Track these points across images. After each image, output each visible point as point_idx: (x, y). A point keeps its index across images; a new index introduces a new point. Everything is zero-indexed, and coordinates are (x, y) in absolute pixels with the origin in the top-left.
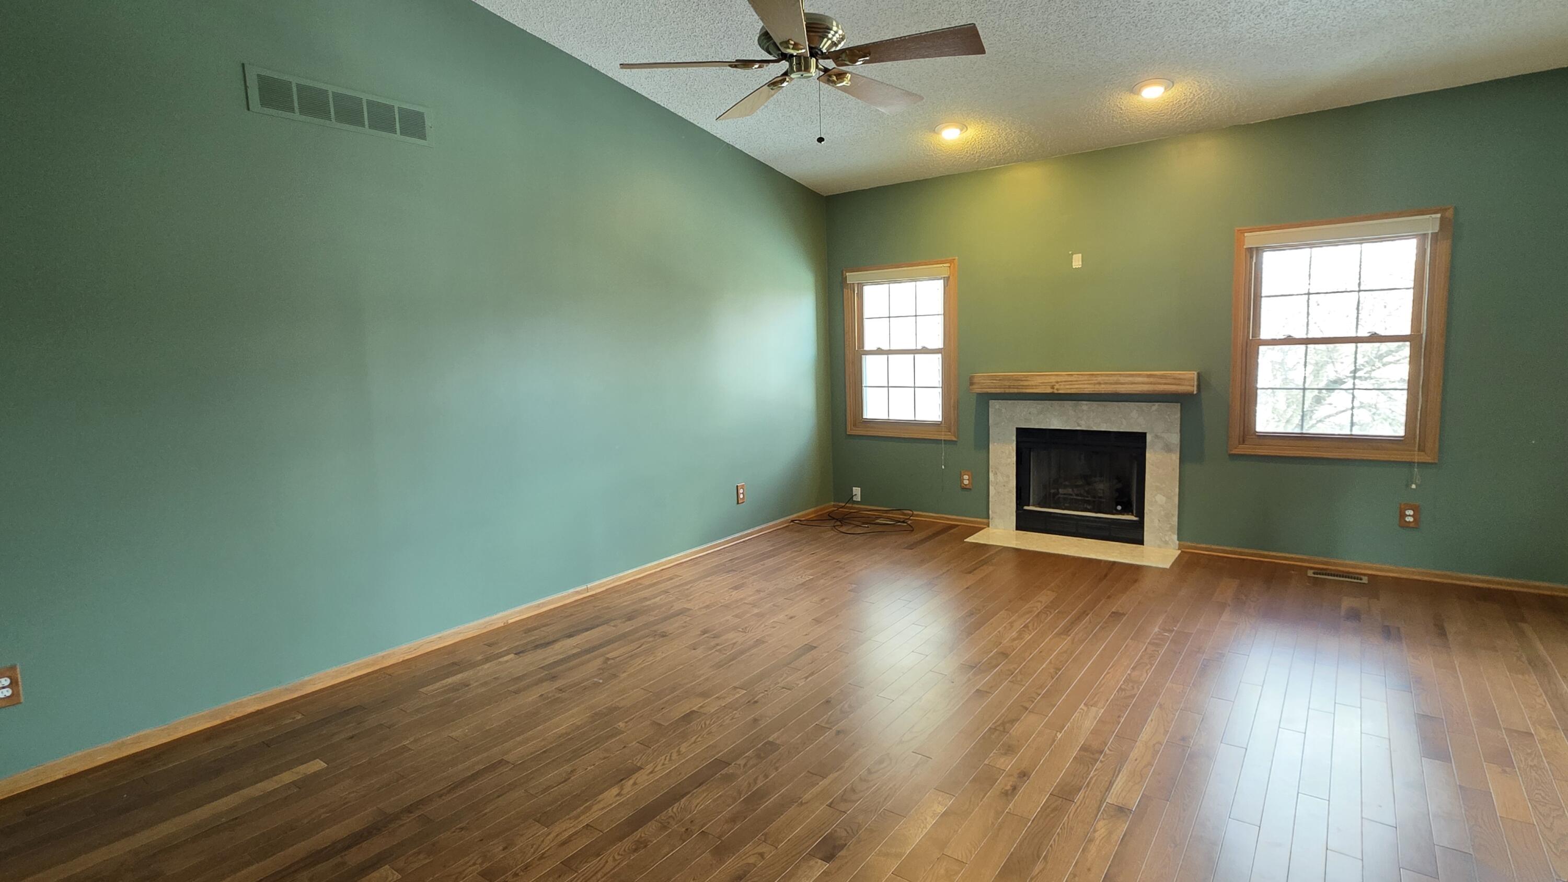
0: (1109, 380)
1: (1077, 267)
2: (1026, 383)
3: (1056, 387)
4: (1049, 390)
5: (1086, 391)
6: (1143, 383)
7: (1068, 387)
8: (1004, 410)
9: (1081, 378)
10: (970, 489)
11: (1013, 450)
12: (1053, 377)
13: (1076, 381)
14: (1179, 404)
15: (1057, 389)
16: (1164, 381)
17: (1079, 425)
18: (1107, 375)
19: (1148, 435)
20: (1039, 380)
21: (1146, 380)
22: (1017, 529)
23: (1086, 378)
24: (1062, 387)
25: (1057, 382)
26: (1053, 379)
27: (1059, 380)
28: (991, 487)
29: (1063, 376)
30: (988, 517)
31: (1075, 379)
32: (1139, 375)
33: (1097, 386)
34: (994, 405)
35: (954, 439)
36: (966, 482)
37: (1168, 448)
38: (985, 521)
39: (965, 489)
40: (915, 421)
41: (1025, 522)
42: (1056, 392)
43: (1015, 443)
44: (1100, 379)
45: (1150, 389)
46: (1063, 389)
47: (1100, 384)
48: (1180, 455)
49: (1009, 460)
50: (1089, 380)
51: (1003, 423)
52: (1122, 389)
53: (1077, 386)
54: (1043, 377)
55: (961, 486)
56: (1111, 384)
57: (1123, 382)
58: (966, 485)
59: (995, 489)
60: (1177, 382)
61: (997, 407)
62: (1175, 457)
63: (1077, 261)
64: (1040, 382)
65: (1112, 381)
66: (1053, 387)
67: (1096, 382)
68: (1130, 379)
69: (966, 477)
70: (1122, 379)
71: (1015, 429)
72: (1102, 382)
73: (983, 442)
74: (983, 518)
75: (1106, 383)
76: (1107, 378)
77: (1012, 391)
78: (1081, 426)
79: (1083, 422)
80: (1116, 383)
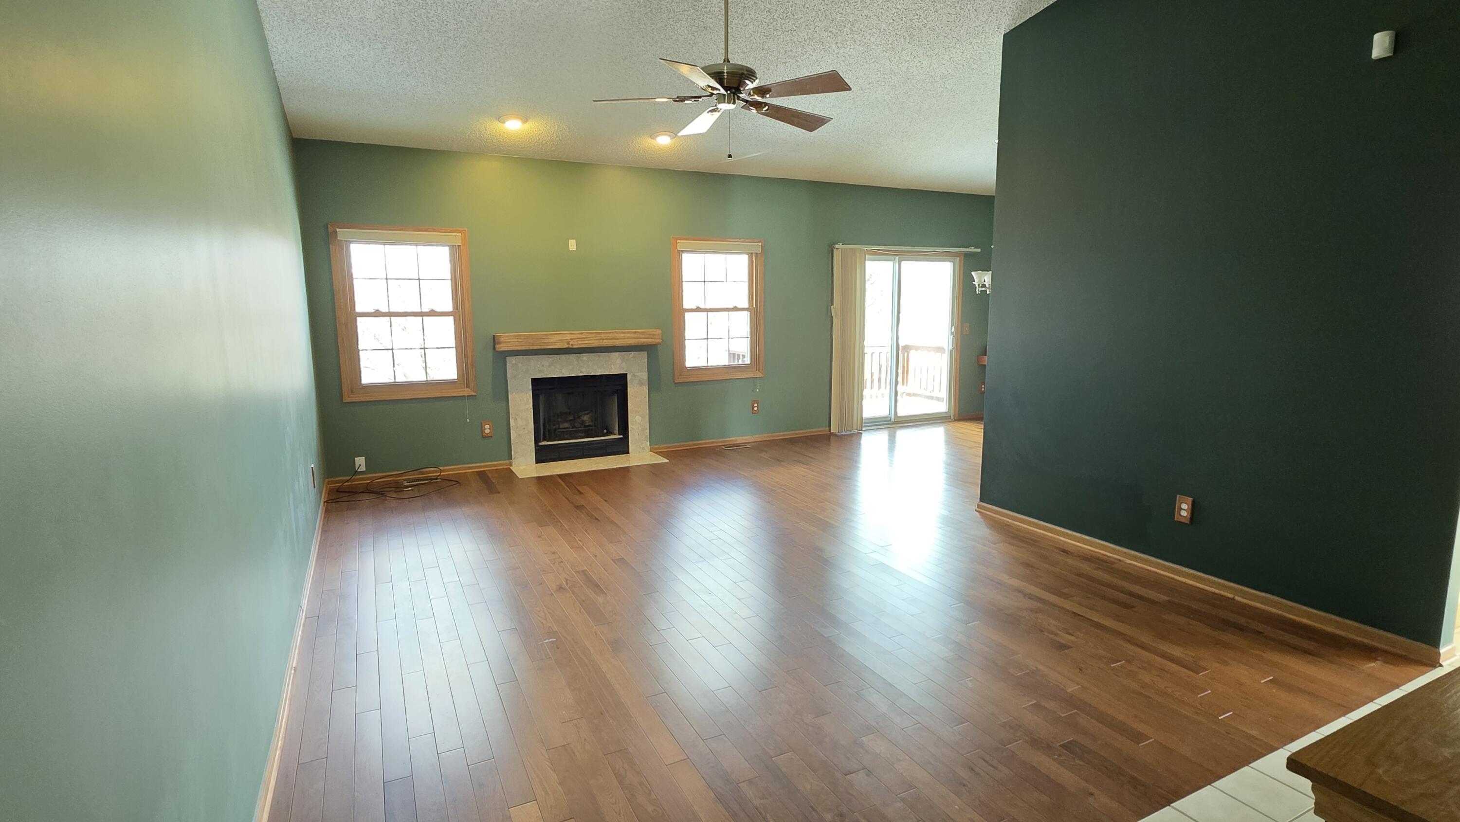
0: (609, 336)
1: (573, 250)
2: (546, 341)
3: (571, 343)
4: (566, 346)
5: (594, 345)
6: (631, 338)
7: (579, 342)
8: (520, 365)
9: (590, 335)
10: (491, 437)
11: (530, 397)
12: (568, 335)
13: (586, 338)
14: (646, 352)
15: (572, 345)
16: (643, 336)
17: (581, 372)
18: (607, 333)
19: (628, 375)
20: (557, 338)
21: (632, 335)
22: (537, 463)
23: (593, 335)
24: (576, 343)
25: (571, 339)
26: (568, 337)
27: (573, 338)
28: (512, 431)
29: (576, 334)
30: (510, 457)
31: (584, 337)
32: (628, 333)
33: (601, 341)
34: (511, 361)
35: (474, 394)
36: (487, 431)
37: (641, 384)
38: (507, 462)
39: (485, 437)
40: (427, 381)
41: (543, 455)
42: (571, 347)
43: (531, 391)
44: (603, 336)
45: (636, 342)
46: (576, 345)
47: (603, 339)
48: (648, 387)
49: (527, 406)
50: (595, 337)
51: (520, 376)
52: (618, 343)
53: (586, 342)
54: (560, 335)
55: (482, 435)
56: (610, 339)
57: (618, 337)
58: (487, 434)
59: (516, 432)
60: (651, 336)
61: (514, 362)
62: (645, 389)
63: (572, 245)
64: (556, 340)
65: (611, 337)
66: (568, 344)
67: (600, 338)
68: (623, 335)
69: (487, 426)
70: (618, 336)
71: (530, 380)
72: (604, 338)
73: (502, 394)
74: (505, 460)
75: (607, 339)
76: (607, 335)
77: (535, 348)
78: (583, 373)
79: (584, 370)
80: (614, 339)
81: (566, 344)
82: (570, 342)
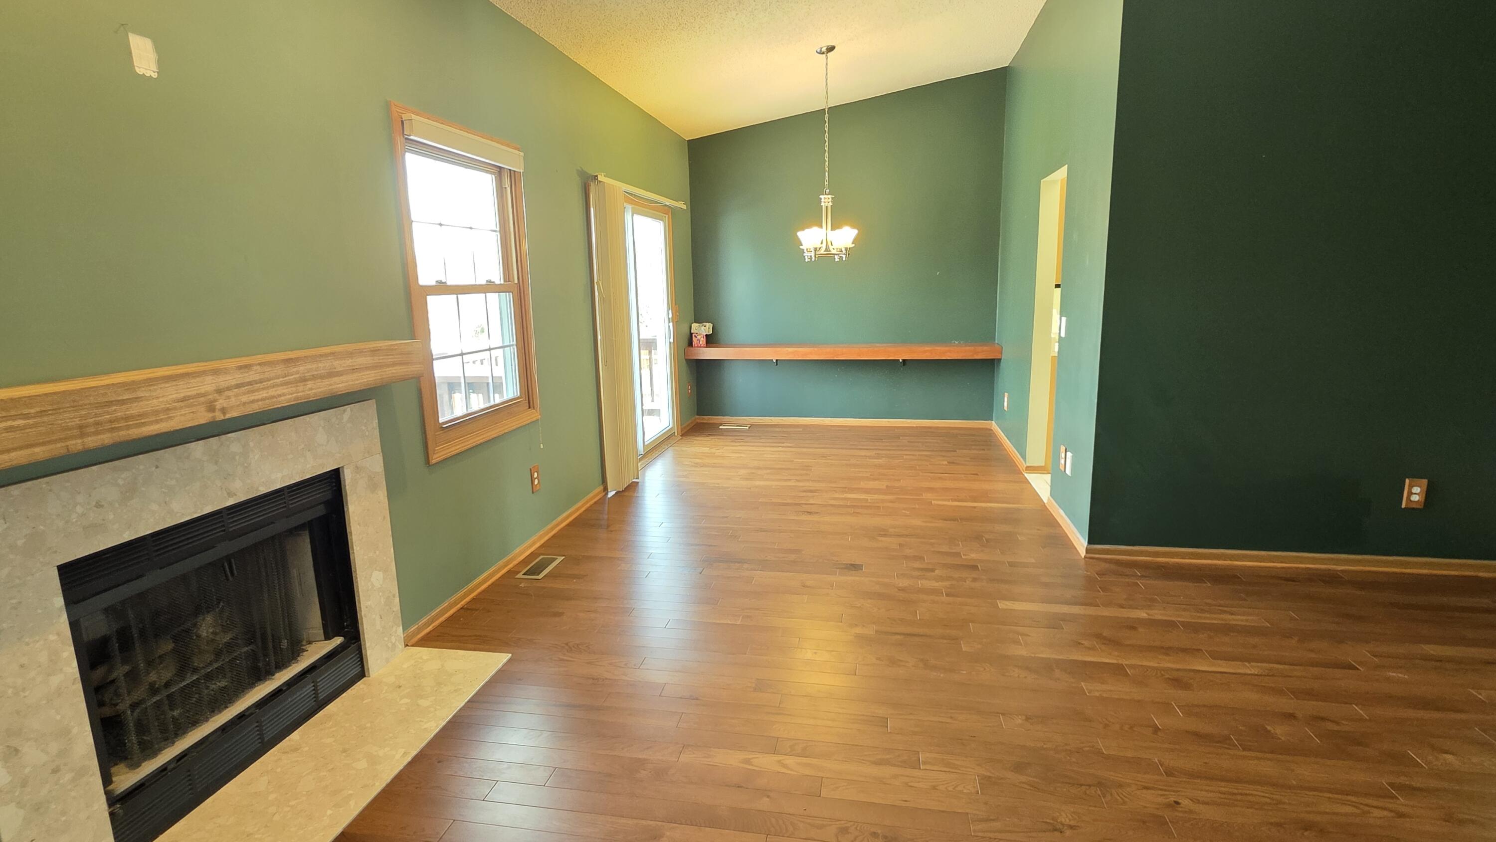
81: (202, 409)
82: (215, 401)
